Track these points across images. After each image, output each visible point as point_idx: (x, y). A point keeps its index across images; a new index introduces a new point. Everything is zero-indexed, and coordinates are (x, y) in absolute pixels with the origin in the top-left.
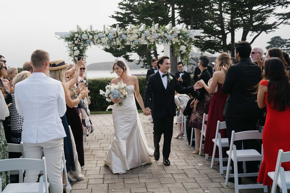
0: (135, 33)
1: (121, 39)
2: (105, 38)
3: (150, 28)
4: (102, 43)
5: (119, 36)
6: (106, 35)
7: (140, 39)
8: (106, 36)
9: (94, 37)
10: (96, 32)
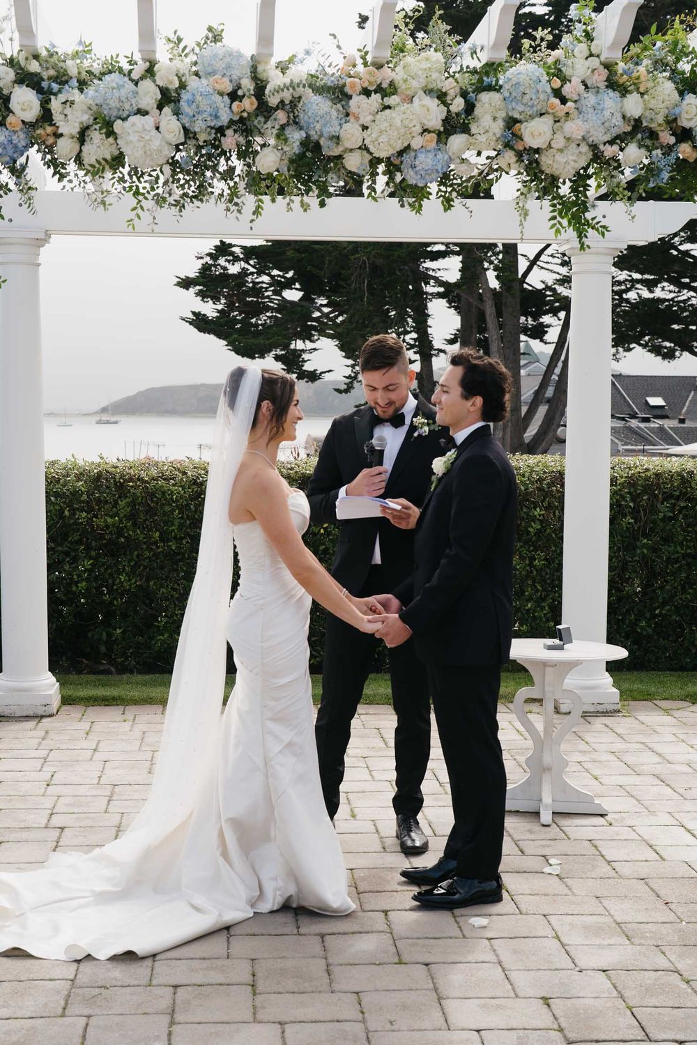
0: (415, 84)
1: (296, 136)
2: (149, 121)
3: (553, 46)
4: (126, 170)
5: (273, 101)
6: (164, 91)
7: (457, 141)
8: (160, 107)
9: (55, 105)
10: (72, 67)
